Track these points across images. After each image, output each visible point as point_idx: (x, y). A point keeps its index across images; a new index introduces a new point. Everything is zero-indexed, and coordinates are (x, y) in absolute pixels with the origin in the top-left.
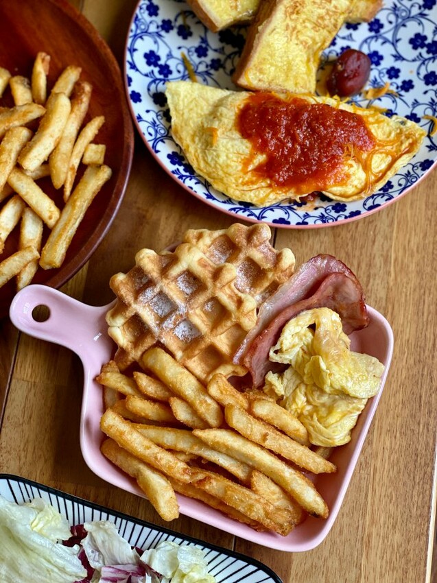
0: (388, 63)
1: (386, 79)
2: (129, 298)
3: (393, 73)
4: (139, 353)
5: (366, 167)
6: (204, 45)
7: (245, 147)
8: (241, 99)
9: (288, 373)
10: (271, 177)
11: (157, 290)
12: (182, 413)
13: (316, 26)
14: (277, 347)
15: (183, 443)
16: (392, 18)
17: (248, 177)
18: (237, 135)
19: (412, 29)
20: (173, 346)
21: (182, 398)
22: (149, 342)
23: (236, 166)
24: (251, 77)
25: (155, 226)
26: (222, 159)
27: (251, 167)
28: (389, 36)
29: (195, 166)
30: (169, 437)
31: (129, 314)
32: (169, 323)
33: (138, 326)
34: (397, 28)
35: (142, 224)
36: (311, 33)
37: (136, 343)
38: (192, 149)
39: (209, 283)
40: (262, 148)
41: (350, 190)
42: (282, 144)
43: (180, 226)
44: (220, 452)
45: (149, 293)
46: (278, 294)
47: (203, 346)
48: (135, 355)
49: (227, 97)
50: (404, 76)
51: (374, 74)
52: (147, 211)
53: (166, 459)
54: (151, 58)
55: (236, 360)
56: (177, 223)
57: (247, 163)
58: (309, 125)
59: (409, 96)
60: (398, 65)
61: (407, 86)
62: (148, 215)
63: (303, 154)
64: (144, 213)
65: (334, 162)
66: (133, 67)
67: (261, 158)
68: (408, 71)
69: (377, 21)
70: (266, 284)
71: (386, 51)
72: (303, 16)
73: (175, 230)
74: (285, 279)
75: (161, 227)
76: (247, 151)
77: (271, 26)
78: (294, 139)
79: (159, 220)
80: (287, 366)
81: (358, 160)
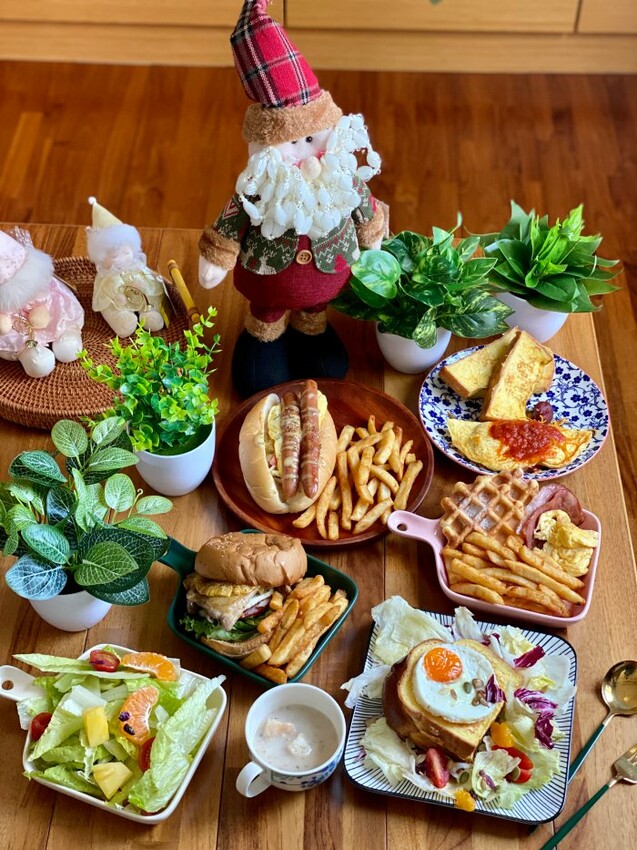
0: (561, 410)
1: (562, 417)
2: (454, 506)
3: (566, 414)
4: (463, 538)
5: (564, 450)
7: (497, 443)
8: (489, 424)
9: (545, 545)
10: (514, 456)
11: (470, 499)
12: (494, 558)
13: (521, 389)
14: (538, 528)
15: (499, 573)
16: (559, 389)
17: (501, 457)
18: (491, 439)
19: (571, 393)
20: (482, 531)
21: (494, 551)
22: (468, 530)
23: (493, 453)
24: (492, 413)
26: (485, 451)
27: (502, 453)
28: (559, 398)
29: (469, 457)
30: (490, 571)
31: (455, 515)
32: (478, 517)
33: (460, 524)
34: (562, 394)
36: (519, 393)
37: (460, 533)
38: (466, 450)
39: (498, 492)
40: (506, 442)
41: (558, 461)
42: (516, 440)
44: (519, 575)
45: (466, 502)
46: (533, 501)
47: (498, 527)
48: (460, 539)
49: (478, 427)
50: (572, 415)
51: (555, 415)
53: (491, 579)
54: (432, 414)
55: (518, 532)
57: (499, 451)
58: (530, 430)
59: (578, 423)
60: (567, 410)
61: (575, 419)
63: (529, 443)
65: (547, 447)
66: (424, 416)
67: (506, 448)
68: (573, 412)
69: (551, 392)
70: (526, 497)
71: (559, 405)
72: (514, 385)
74: (534, 493)
76: (498, 445)
77: (499, 388)
78: (523, 437)
80: (545, 541)
81: (559, 447)
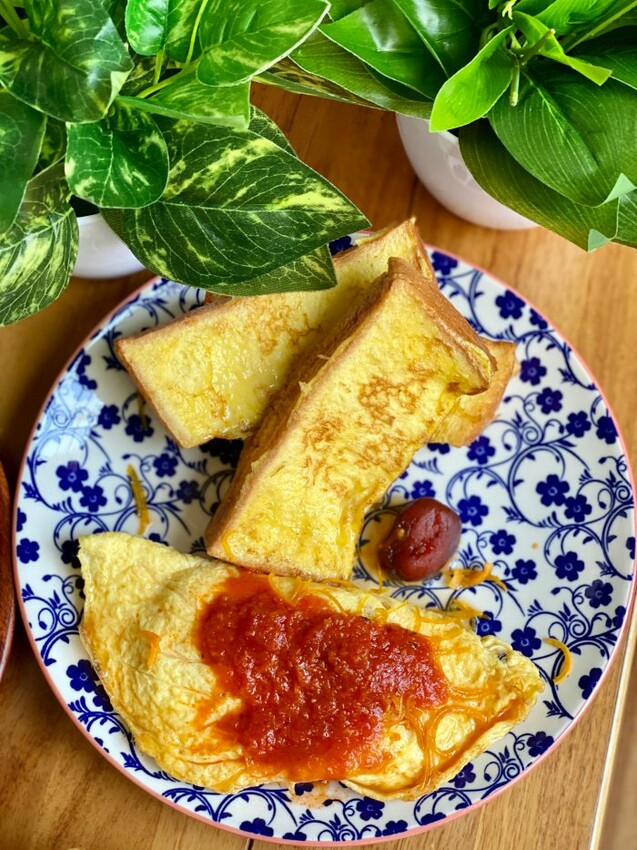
0: (494, 522)
1: (488, 552)
3: (503, 542)
5: (425, 741)
6: (171, 454)
7: (204, 679)
10: (246, 744)
13: (363, 460)
16: (512, 439)
17: (204, 736)
18: (194, 654)
19: (543, 466)
23: (186, 714)
24: (235, 544)
25: (39, 785)
26: (161, 697)
27: (213, 717)
28: (503, 472)
29: (113, 698)
34: (517, 460)
35: (15, 780)
36: (355, 471)
38: (112, 664)
40: (234, 684)
41: (391, 779)
42: (270, 685)
43: (85, 791)
49: (187, 573)
50: (522, 551)
51: (468, 540)
52: (29, 755)
54: (71, 475)
56: (80, 784)
57: (205, 708)
58: (324, 657)
59: (526, 592)
60: (513, 528)
61: (525, 571)
62: (29, 763)
63: (310, 707)
64: (22, 757)
65: (364, 724)
66: (33, 492)
67: (231, 704)
68: (529, 544)
69: (484, 441)
71: (495, 498)
72: (339, 444)
73: (73, 799)
75: (49, 790)
76: (208, 688)
77: (277, 462)
78: (294, 677)
79: (47, 774)
81: (411, 725)
